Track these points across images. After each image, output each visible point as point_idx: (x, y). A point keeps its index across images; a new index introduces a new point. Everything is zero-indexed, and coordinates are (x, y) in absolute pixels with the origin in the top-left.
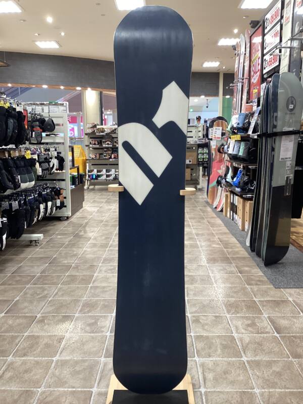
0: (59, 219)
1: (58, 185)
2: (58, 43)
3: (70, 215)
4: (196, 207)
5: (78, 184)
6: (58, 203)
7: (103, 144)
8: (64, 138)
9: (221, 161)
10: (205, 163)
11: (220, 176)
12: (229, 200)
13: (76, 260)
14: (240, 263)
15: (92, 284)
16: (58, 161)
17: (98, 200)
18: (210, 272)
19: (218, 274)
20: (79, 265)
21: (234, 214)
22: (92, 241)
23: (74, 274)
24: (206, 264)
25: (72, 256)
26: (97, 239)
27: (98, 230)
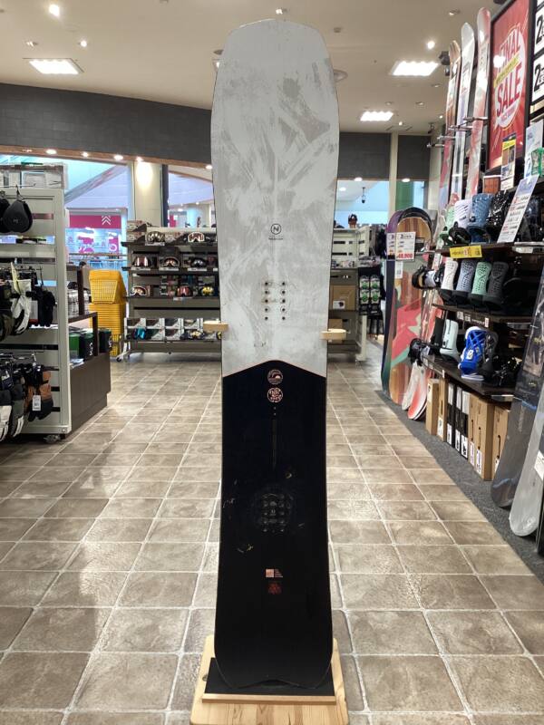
0: (42, 440)
1: (35, 359)
2: (75, 63)
3: (69, 430)
4: (360, 406)
5: (95, 354)
6: (37, 406)
7: (159, 265)
8: (57, 247)
9: (419, 305)
10: (374, 307)
11: (415, 340)
12: (442, 398)
13: (49, 587)
14: (516, 603)
15: (76, 704)
16: (36, 302)
17: (144, 386)
18: (438, 645)
19: (463, 653)
20: (54, 607)
21: (457, 433)
22: (108, 514)
23: (31, 648)
24: (422, 609)
25: (42, 568)
26: (123, 504)
27: (129, 475)
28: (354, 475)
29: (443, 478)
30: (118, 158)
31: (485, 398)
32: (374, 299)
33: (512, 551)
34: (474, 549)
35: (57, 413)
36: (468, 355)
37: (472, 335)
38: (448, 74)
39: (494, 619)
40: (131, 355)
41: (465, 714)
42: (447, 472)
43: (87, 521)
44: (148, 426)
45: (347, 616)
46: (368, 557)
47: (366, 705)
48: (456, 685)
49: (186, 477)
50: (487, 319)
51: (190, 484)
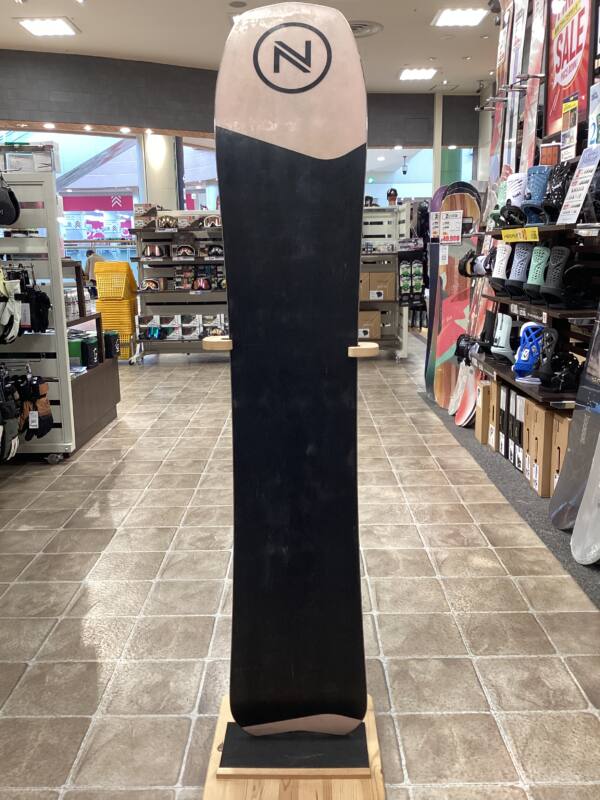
0: (42, 460)
1: (31, 370)
2: (71, 22)
3: (73, 448)
4: (401, 411)
5: (100, 360)
6: (34, 423)
7: (172, 254)
8: (50, 240)
9: (467, 295)
10: (417, 297)
11: (463, 336)
12: (493, 403)
13: (46, 637)
14: (579, 647)
15: (74, 781)
16: (28, 305)
17: (160, 394)
18: (489, 700)
19: (518, 709)
20: (52, 661)
21: (511, 442)
22: (115, 547)
23: (23, 713)
24: (470, 656)
25: (39, 614)
26: (132, 535)
27: (139, 500)
28: (394, 495)
29: (494, 495)
30: (125, 130)
31: (544, 404)
32: (417, 287)
33: (573, 583)
34: (530, 581)
35: (58, 430)
36: (523, 355)
37: (527, 331)
38: (498, 24)
39: (554, 666)
40: (145, 357)
41: (520, 785)
42: (499, 488)
43: (92, 555)
44: (161, 441)
45: (385, 665)
46: (409, 593)
47: (406, 776)
48: (510, 750)
49: (204, 501)
50: (545, 314)
51: (208, 509)
